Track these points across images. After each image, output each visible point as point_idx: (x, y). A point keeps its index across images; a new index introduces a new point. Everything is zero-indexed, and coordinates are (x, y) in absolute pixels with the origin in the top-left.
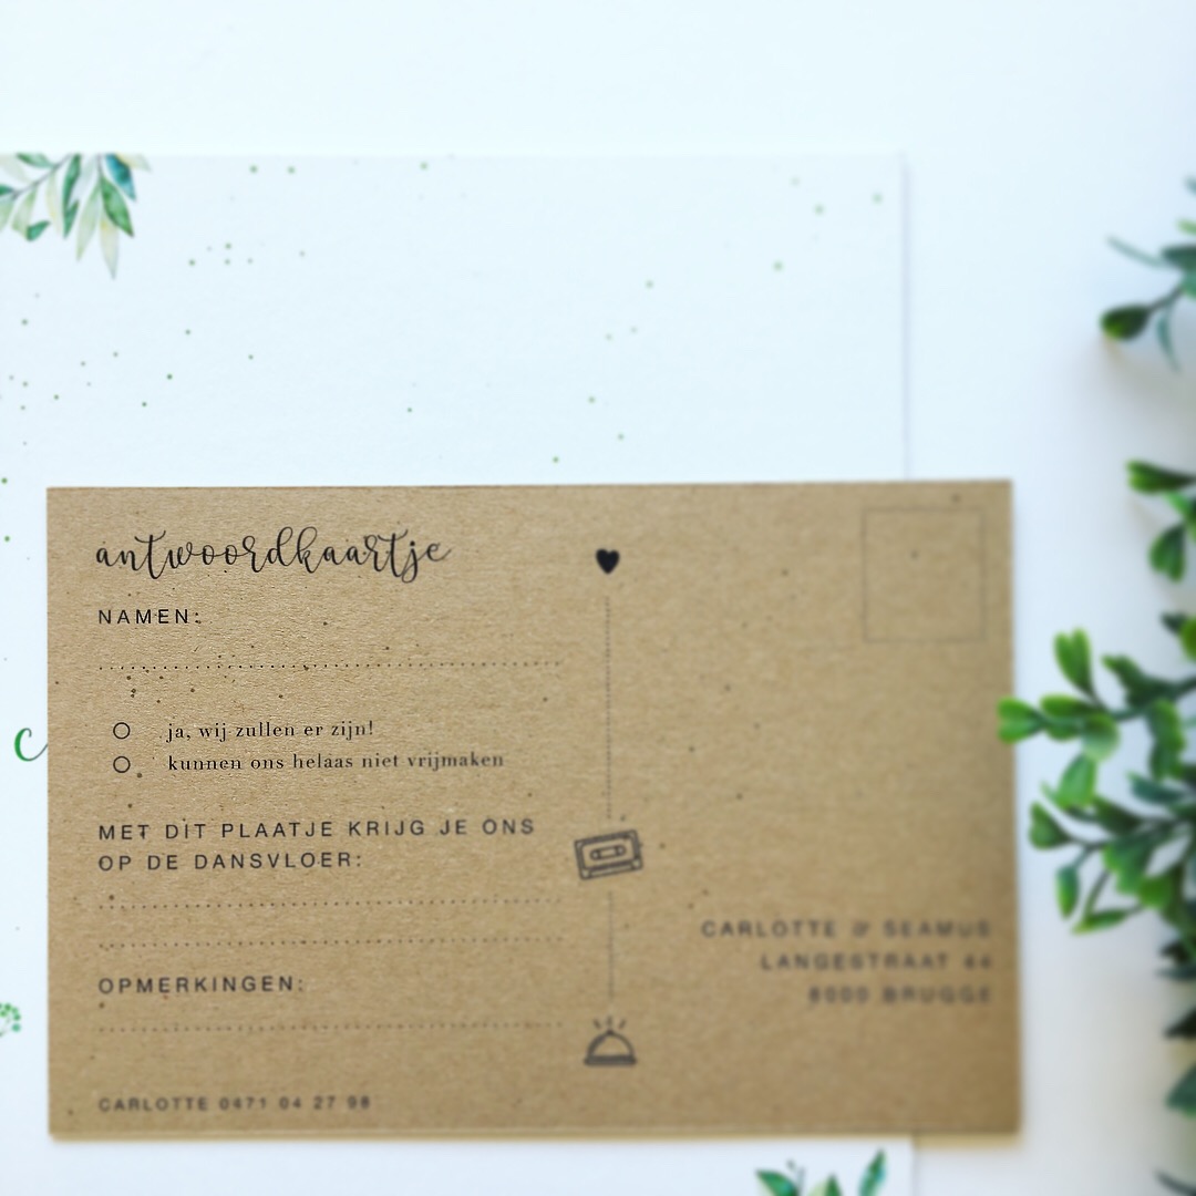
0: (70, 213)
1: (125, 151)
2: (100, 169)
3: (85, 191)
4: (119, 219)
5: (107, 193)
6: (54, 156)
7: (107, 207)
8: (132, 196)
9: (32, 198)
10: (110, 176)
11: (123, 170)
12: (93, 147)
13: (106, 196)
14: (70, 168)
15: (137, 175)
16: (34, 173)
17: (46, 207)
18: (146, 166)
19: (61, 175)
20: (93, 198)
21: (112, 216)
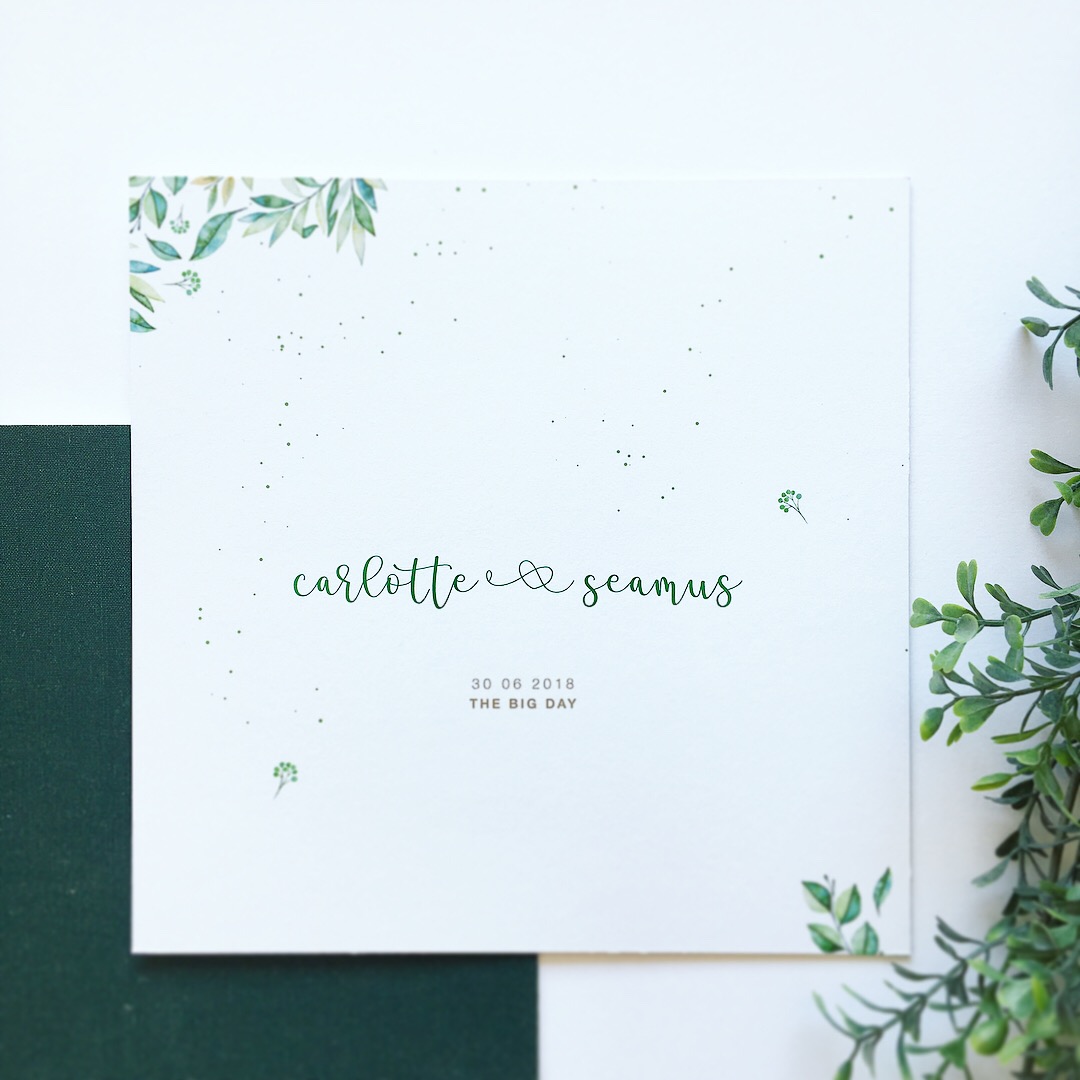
0: (331, 219)
1: (369, 177)
2: (352, 189)
3: (342, 204)
4: (366, 224)
5: (356, 205)
6: (321, 181)
7: (357, 215)
8: (375, 208)
9: (306, 208)
10: (359, 194)
11: (368, 190)
12: (347, 174)
13: (357, 208)
14: (332, 188)
15: (377, 192)
16: (307, 191)
17: (315, 215)
18: (384, 188)
19: (326, 192)
20: (347, 208)
21: (360, 222)
